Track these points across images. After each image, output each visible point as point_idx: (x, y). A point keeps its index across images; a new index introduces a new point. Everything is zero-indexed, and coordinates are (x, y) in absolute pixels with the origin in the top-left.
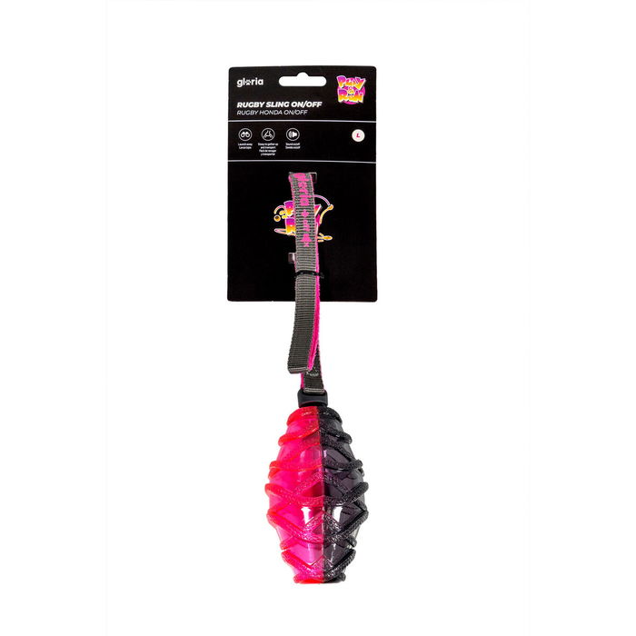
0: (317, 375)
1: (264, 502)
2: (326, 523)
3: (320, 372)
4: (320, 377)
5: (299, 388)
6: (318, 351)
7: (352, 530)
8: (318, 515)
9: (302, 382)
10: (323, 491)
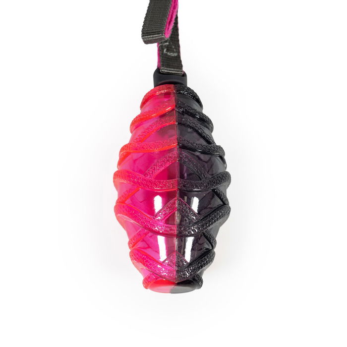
0: (176, 54)
1: (112, 195)
2: (181, 211)
3: (179, 52)
4: (179, 57)
5: (155, 68)
6: (177, 18)
7: (211, 222)
8: (172, 201)
9: (159, 62)
10: (178, 174)
